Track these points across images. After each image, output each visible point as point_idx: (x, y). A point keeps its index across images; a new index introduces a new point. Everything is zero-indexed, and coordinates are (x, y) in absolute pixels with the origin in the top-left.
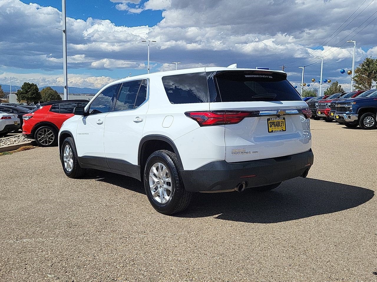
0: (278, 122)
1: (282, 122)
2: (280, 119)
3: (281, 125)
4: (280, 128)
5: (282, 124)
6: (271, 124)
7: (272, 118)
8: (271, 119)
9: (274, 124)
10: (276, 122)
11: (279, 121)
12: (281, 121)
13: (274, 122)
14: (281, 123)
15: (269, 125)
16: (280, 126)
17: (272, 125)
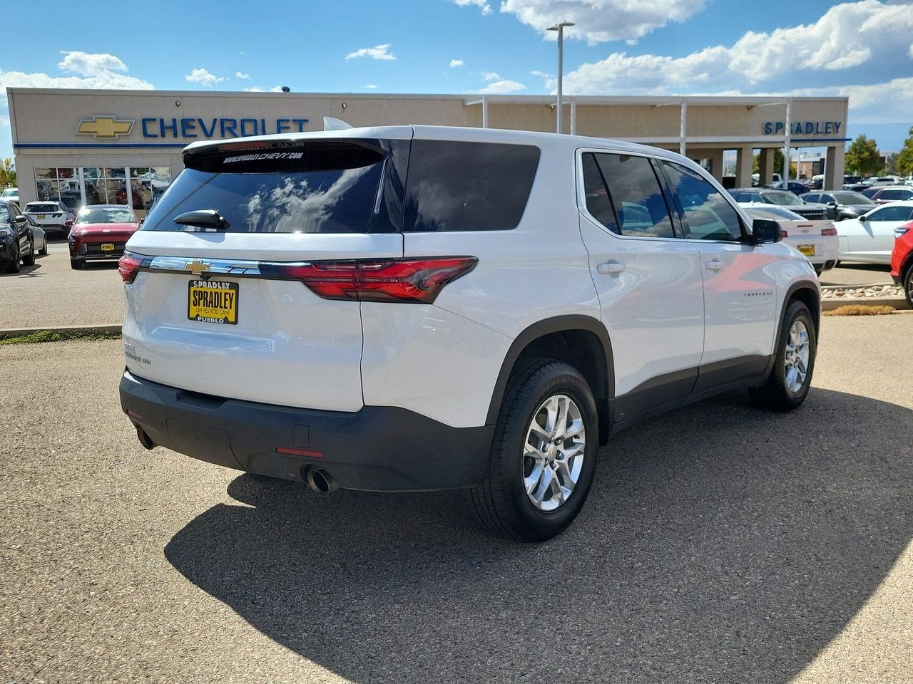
0: (216, 293)
1: (228, 297)
2: (221, 285)
3: (223, 305)
4: (220, 312)
5: (228, 303)
6: (197, 297)
7: (198, 281)
8: (197, 283)
9: (205, 299)
10: (211, 293)
11: (219, 291)
12: (226, 294)
13: (205, 292)
14: (226, 300)
15: (192, 299)
16: (221, 307)
17: (200, 299)
